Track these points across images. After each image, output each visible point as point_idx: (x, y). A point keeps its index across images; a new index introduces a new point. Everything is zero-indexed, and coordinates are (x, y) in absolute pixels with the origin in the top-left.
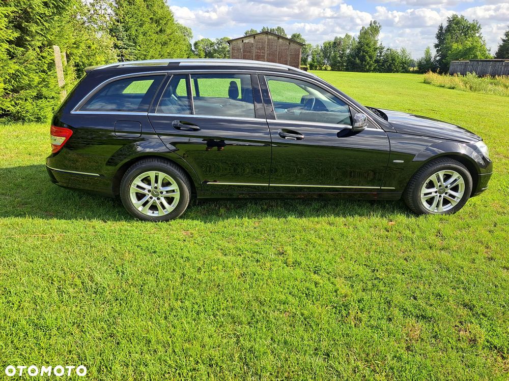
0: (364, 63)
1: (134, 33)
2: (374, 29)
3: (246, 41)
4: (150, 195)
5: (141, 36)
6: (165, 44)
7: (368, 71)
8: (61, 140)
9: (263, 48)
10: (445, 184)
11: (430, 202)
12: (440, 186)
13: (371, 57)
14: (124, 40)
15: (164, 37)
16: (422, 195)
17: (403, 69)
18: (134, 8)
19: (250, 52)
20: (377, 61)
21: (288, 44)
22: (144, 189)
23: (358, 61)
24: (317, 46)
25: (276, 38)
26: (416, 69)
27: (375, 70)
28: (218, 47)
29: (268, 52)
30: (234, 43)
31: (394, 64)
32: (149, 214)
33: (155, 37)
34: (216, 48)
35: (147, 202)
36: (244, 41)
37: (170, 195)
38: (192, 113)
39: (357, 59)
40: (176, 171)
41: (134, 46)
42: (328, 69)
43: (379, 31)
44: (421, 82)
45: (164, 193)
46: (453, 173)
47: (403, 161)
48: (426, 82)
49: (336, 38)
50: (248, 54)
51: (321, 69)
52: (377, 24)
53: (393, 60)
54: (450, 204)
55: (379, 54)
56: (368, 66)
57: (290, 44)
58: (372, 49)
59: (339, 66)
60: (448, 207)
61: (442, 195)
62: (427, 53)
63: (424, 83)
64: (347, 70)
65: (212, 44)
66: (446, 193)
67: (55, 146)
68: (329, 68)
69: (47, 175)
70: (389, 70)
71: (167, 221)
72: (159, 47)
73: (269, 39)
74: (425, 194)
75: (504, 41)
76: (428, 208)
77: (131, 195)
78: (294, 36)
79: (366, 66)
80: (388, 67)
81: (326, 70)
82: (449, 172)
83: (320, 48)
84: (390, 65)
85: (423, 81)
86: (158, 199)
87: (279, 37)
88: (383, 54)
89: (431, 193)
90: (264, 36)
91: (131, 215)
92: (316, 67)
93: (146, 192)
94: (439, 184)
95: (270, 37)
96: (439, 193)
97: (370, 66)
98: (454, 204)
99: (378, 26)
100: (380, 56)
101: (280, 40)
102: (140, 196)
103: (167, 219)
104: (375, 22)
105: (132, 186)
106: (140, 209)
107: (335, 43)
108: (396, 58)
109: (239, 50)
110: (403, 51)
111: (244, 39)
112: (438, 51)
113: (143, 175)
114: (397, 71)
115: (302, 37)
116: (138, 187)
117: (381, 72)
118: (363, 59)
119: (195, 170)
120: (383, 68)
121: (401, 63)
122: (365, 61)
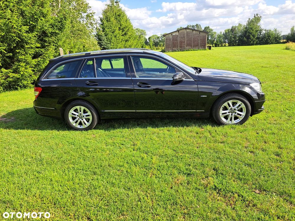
1: (110, 36)
2: (257, 19)
3: (174, 34)
4: (78, 118)
5: (113, 38)
6: (127, 41)
7: (252, 45)
8: (37, 93)
9: (184, 37)
10: (233, 108)
11: (226, 118)
12: (231, 109)
13: (254, 36)
14: (105, 41)
15: (126, 37)
16: (221, 115)
17: (276, 41)
18: (110, 24)
19: (176, 40)
20: (258, 38)
21: (198, 33)
22: (75, 115)
23: (245, 39)
24: (221, 33)
25: (191, 31)
26: (284, 40)
27: (257, 44)
28: (162, 39)
29: (187, 39)
30: (167, 36)
31: (269, 39)
32: (78, 127)
33: (121, 37)
34: (160, 39)
35: (77, 121)
36: (173, 35)
37: (87, 117)
38: (95, 77)
39: (245, 38)
40: (89, 105)
41: (110, 44)
42: (226, 45)
43: (260, 20)
44: (284, 49)
45: (85, 116)
46: (237, 101)
47: (206, 96)
48: (287, 49)
49: (233, 27)
50: (175, 41)
51: (222, 46)
52: (259, 16)
53: (269, 36)
54: (238, 119)
55: (259, 34)
56: (252, 42)
57: (200, 33)
58: (254, 31)
59: (233, 43)
60: (238, 121)
61: (233, 114)
63: (286, 49)
64: (239, 45)
65: (158, 38)
66: (235, 113)
67: (36, 96)
69: (34, 110)
70: (266, 43)
71: (87, 130)
72: (124, 43)
73: (187, 32)
74: (223, 114)
76: (225, 122)
77: (69, 118)
78: (205, 28)
79: (251, 42)
80: (265, 41)
81: (225, 46)
82: (235, 101)
83: (222, 33)
84: (267, 40)
85: (285, 48)
86: (82, 119)
87: (193, 30)
88: (262, 33)
89: (226, 113)
90: (184, 31)
91: (70, 128)
92: (219, 45)
93: (76, 116)
94: (230, 108)
95: (188, 30)
96: (231, 113)
97: (253, 42)
98: (241, 119)
99: (260, 16)
100: (260, 35)
101: (194, 32)
102: (74, 118)
103: (87, 129)
104: (257, 15)
105: (69, 114)
106: (74, 124)
107: (232, 30)
108: (271, 35)
109: (170, 39)
110: (276, 30)
111: (173, 33)
113: (74, 108)
114: (272, 43)
115: (210, 28)
116: (73, 114)
118: (248, 38)
119: (98, 105)
120: (262, 42)
121: (274, 38)
122: (250, 39)
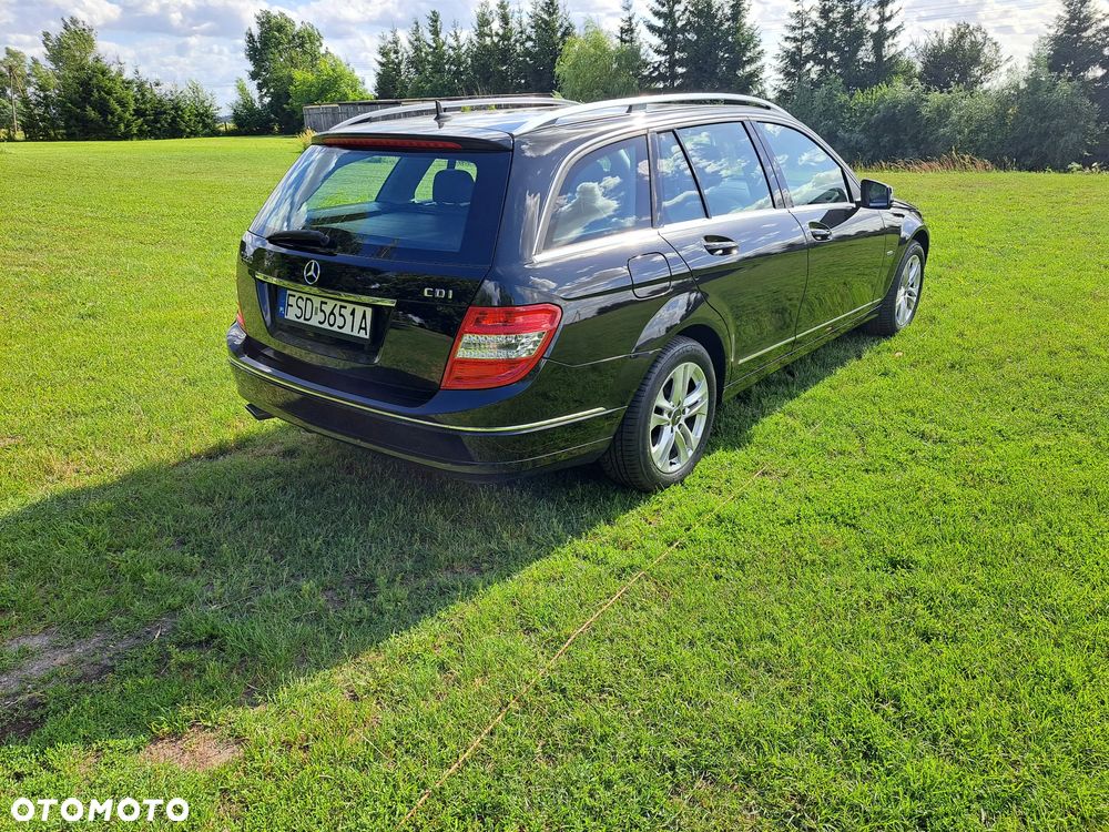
0: (110, 117)
7: (126, 137)
13: (122, 103)
17: (203, 127)
20: (140, 113)
23: (92, 113)
26: (231, 126)
27: (142, 135)
31: (182, 118)
39: (88, 108)
42: (17, 137)
53: (176, 108)
56: (122, 126)
58: (118, 83)
62: (242, 90)
68: (20, 135)
70: (175, 132)
75: (382, 64)
79: (117, 125)
80: (170, 124)
84: (173, 120)
97: (127, 126)
104: (73, 21)
108: (182, 105)
110: (196, 90)
112: (260, 87)
114: (195, 134)
117: (157, 138)
118: (103, 109)
120: (159, 129)
121: (196, 116)
122: (112, 114)
